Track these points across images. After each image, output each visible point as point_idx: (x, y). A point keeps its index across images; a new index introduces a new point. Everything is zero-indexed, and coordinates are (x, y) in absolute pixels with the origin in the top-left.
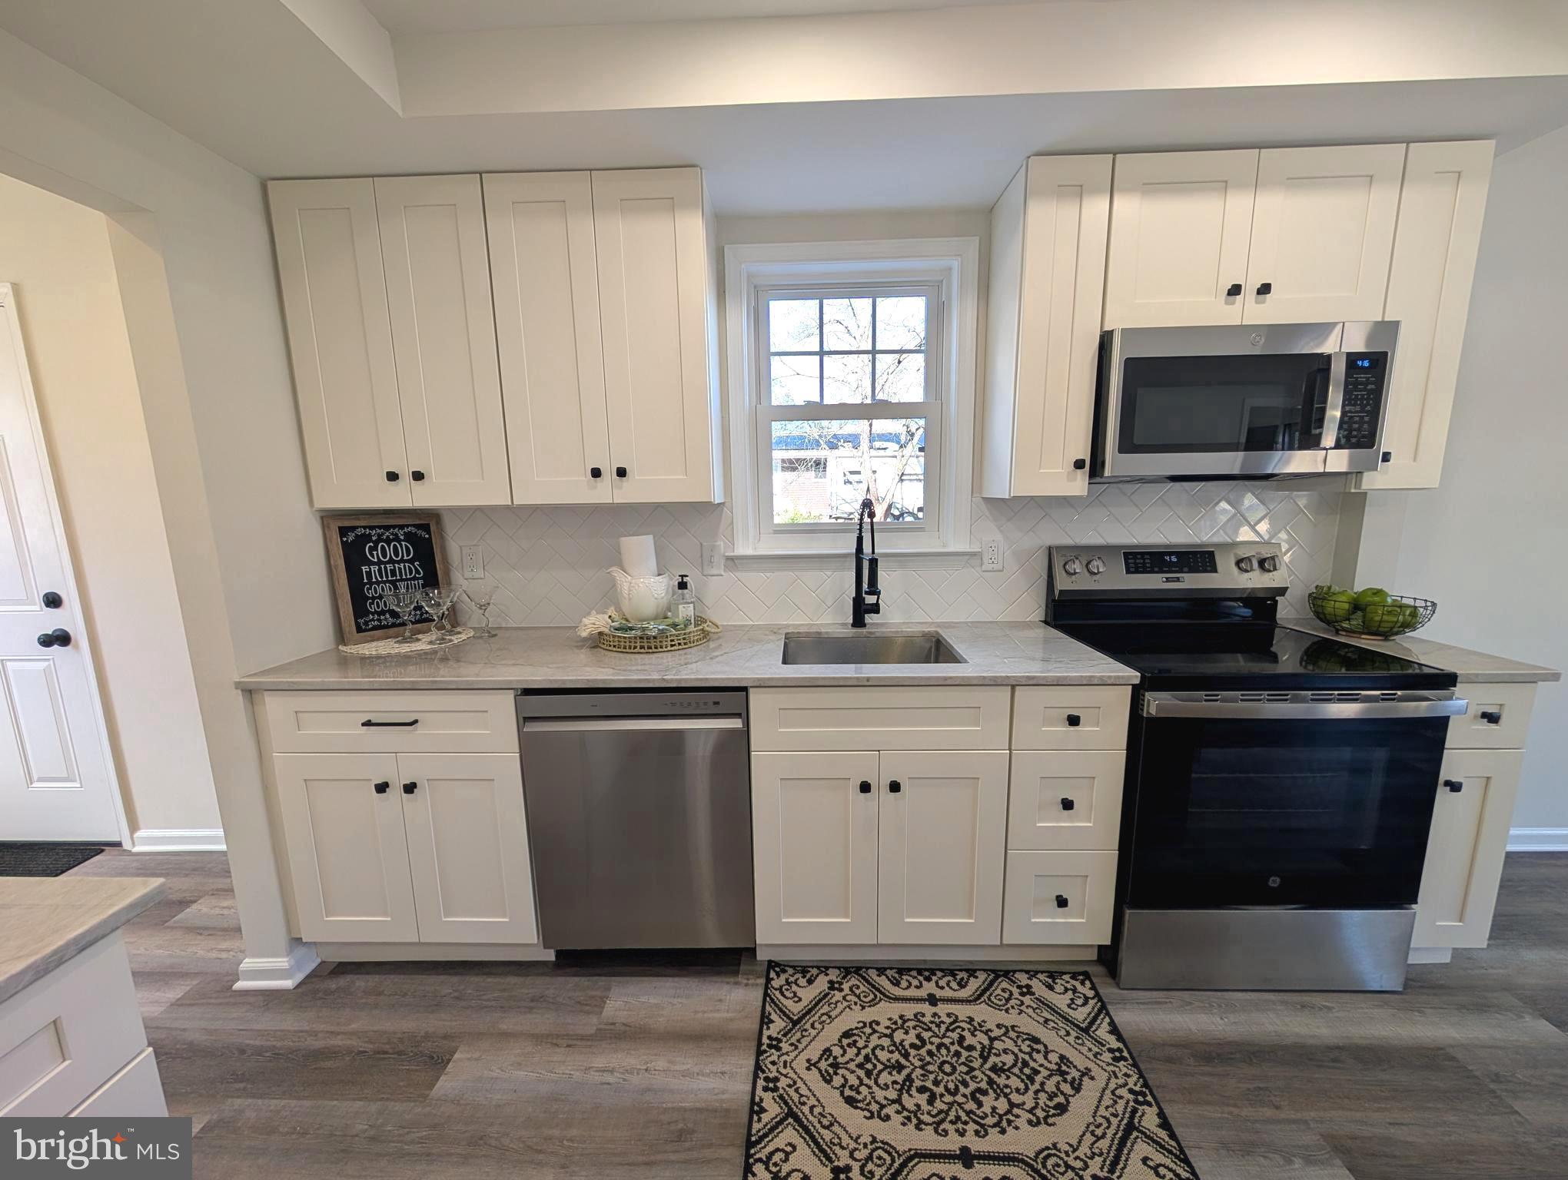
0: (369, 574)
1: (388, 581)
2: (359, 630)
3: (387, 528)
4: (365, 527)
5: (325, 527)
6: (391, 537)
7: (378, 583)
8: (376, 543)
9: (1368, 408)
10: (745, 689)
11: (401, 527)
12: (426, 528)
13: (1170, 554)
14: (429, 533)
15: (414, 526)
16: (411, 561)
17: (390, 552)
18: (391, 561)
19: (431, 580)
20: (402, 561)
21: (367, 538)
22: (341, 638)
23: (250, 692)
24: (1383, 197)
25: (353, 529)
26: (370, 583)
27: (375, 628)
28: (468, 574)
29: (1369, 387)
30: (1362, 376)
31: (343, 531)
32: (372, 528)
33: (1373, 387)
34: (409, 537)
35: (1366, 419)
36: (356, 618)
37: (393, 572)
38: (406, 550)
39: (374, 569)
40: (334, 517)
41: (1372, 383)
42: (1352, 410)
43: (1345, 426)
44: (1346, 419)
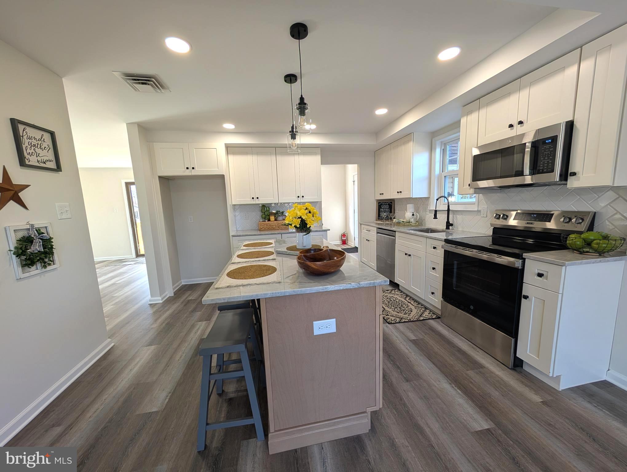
1: (384, 212)
2: (378, 219)
3: (385, 202)
5: (377, 202)
7: (382, 212)
8: (383, 205)
9: (551, 157)
10: (395, 231)
11: (388, 202)
12: (391, 203)
13: (534, 214)
14: (392, 203)
15: (390, 202)
16: (388, 209)
17: (385, 207)
18: (385, 208)
19: (391, 212)
20: (387, 208)
21: (382, 204)
22: (375, 219)
23: (361, 224)
25: (380, 203)
26: (381, 212)
27: (381, 219)
28: (396, 212)
29: (551, 150)
30: (548, 146)
31: (379, 203)
32: (383, 202)
33: (552, 149)
34: (389, 204)
35: (550, 162)
36: (378, 217)
37: (385, 210)
38: (387, 206)
39: (382, 209)
40: (378, 201)
41: (552, 148)
42: (544, 159)
43: (541, 165)
44: (542, 163)
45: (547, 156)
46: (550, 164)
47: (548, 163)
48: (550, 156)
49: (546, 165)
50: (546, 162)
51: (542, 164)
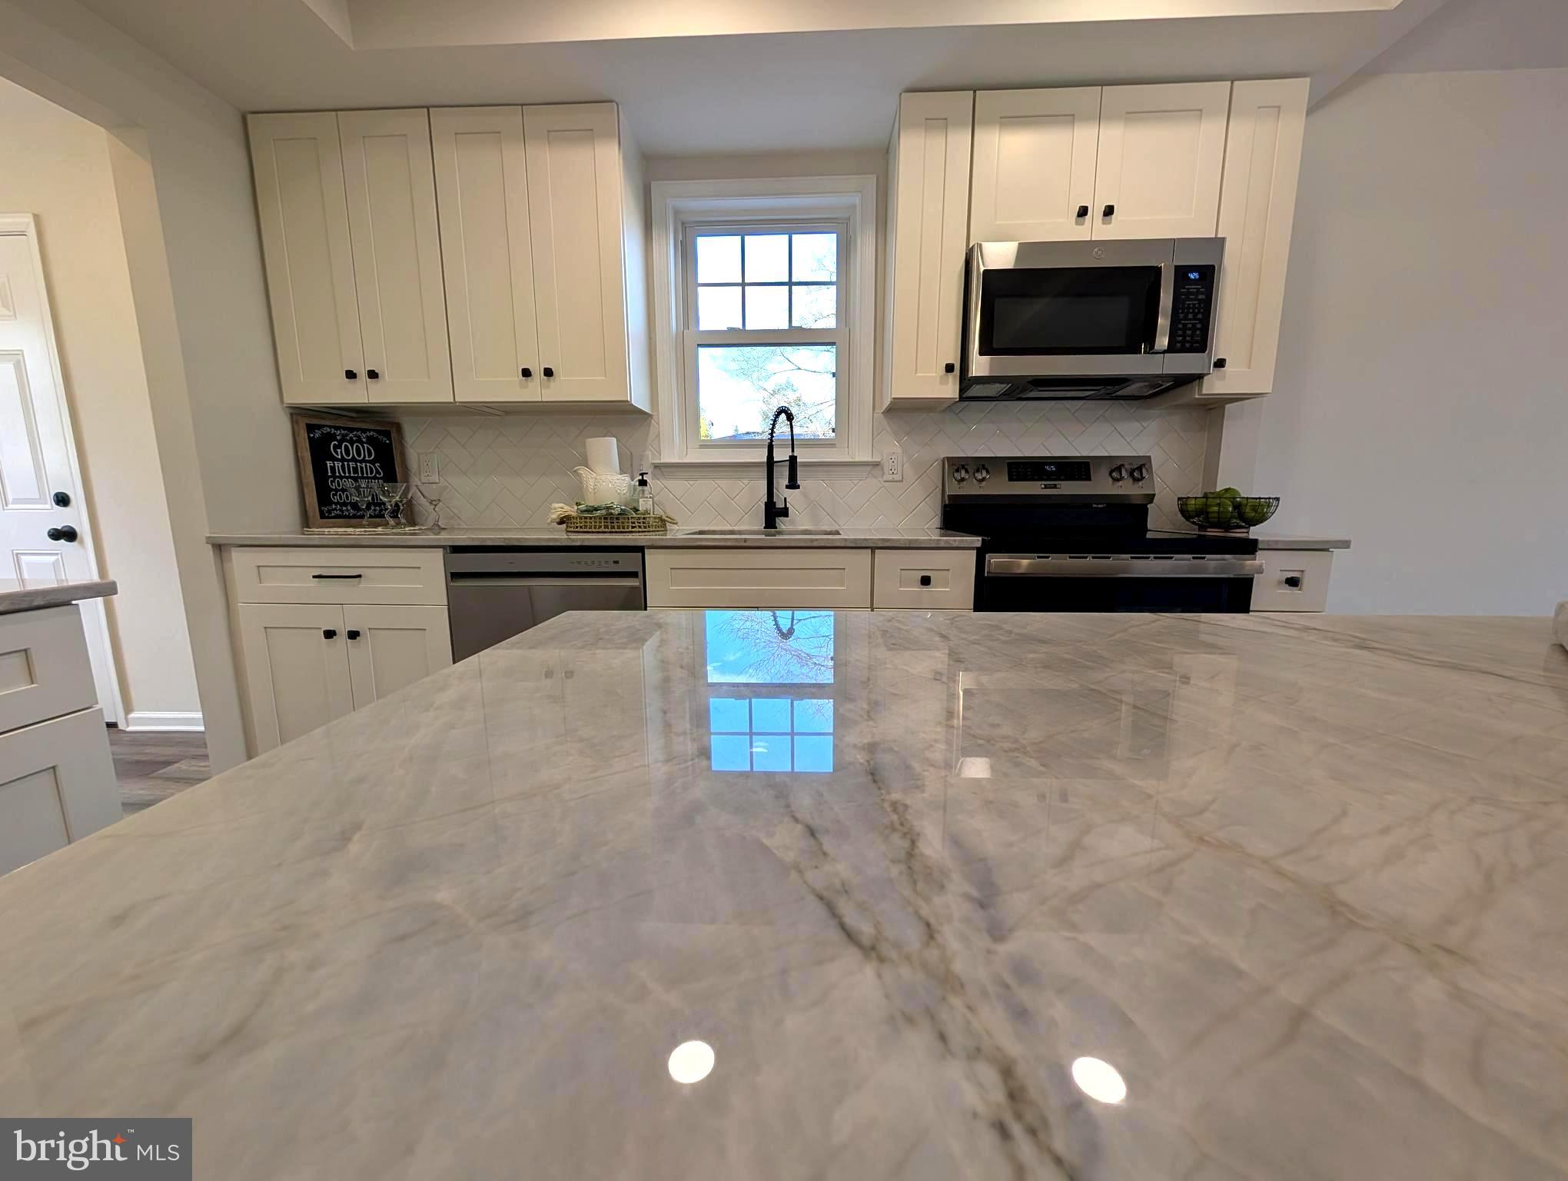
0: (333, 469)
1: (350, 477)
2: (322, 516)
3: (351, 430)
4: (330, 427)
5: (293, 422)
6: (354, 438)
7: (341, 478)
8: (341, 442)
9: (1200, 316)
10: (640, 549)
11: (364, 431)
12: (387, 434)
13: (1050, 464)
14: (389, 438)
15: (378, 431)
16: (372, 462)
17: (353, 452)
18: (353, 459)
19: (390, 476)
20: (364, 461)
22: (306, 522)
23: (220, 548)
24: (1211, 129)
25: (319, 427)
26: (334, 476)
27: (337, 516)
28: (424, 480)
29: (1200, 297)
30: (1193, 287)
31: (310, 428)
32: (337, 428)
33: (1203, 297)
34: (371, 440)
35: (1199, 326)
36: (320, 506)
37: (355, 470)
38: (367, 452)
39: (338, 464)
40: (303, 415)
41: (1202, 293)
42: (1185, 318)
43: (1180, 332)
44: (1180, 326)
45: (1191, 311)
46: (1198, 332)
47: (1194, 329)
48: (1199, 312)
49: (1189, 332)
50: (1190, 326)
51: (1180, 329)
